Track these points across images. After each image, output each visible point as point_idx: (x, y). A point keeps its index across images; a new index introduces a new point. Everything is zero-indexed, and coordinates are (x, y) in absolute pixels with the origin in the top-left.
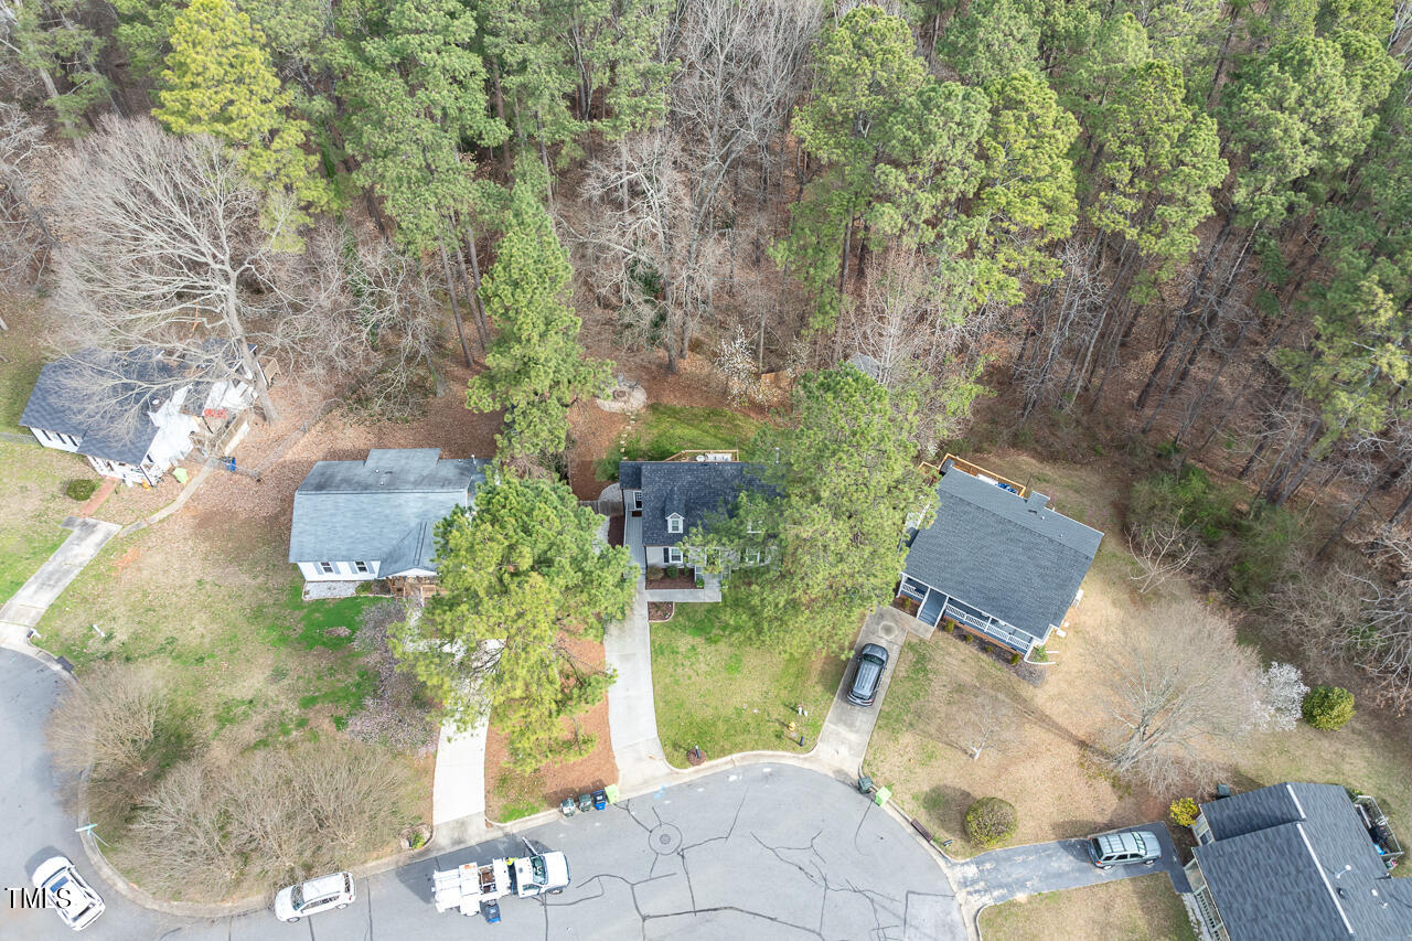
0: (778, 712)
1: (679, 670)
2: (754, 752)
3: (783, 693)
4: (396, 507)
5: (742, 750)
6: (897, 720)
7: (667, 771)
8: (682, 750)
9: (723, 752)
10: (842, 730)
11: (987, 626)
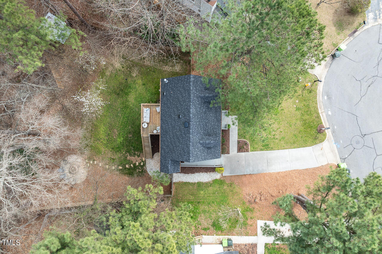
2: (318, 103)
5: (317, 109)
8: (318, 136)
9: (318, 117)
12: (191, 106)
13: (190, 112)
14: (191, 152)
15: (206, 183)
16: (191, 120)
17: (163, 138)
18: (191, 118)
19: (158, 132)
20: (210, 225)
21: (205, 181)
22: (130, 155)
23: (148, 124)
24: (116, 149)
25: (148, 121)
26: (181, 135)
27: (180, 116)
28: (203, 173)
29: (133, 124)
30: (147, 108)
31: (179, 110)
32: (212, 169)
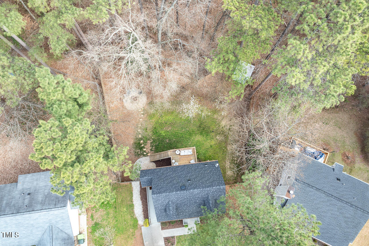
12: (199, 189)
13: (194, 189)
14: (161, 195)
15: (133, 212)
16: (187, 191)
17: (169, 169)
18: (190, 191)
19: (174, 164)
20: (97, 220)
21: (135, 211)
22: (151, 143)
23: (179, 154)
24: (155, 131)
25: (182, 154)
26: (174, 184)
27: (190, 181)
28: (142, 208)
29: (177, 142)
30: (192, 152)
31: (194, 180)
32: (146, 216)
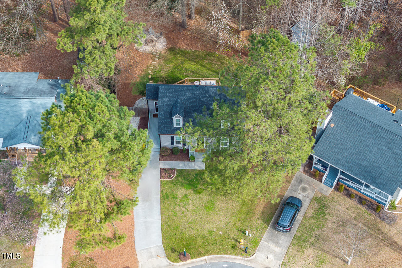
0: (234, 234)
1: (177, 208)
2: (218, 256)
3: (238, 224)
4: (13, 106)
5: (211, 254)
6: (304, 241)
7: (167, 263)
8: (176, 252)
9: (200, 255)
10: (272, 245)
11: (363, 189)
